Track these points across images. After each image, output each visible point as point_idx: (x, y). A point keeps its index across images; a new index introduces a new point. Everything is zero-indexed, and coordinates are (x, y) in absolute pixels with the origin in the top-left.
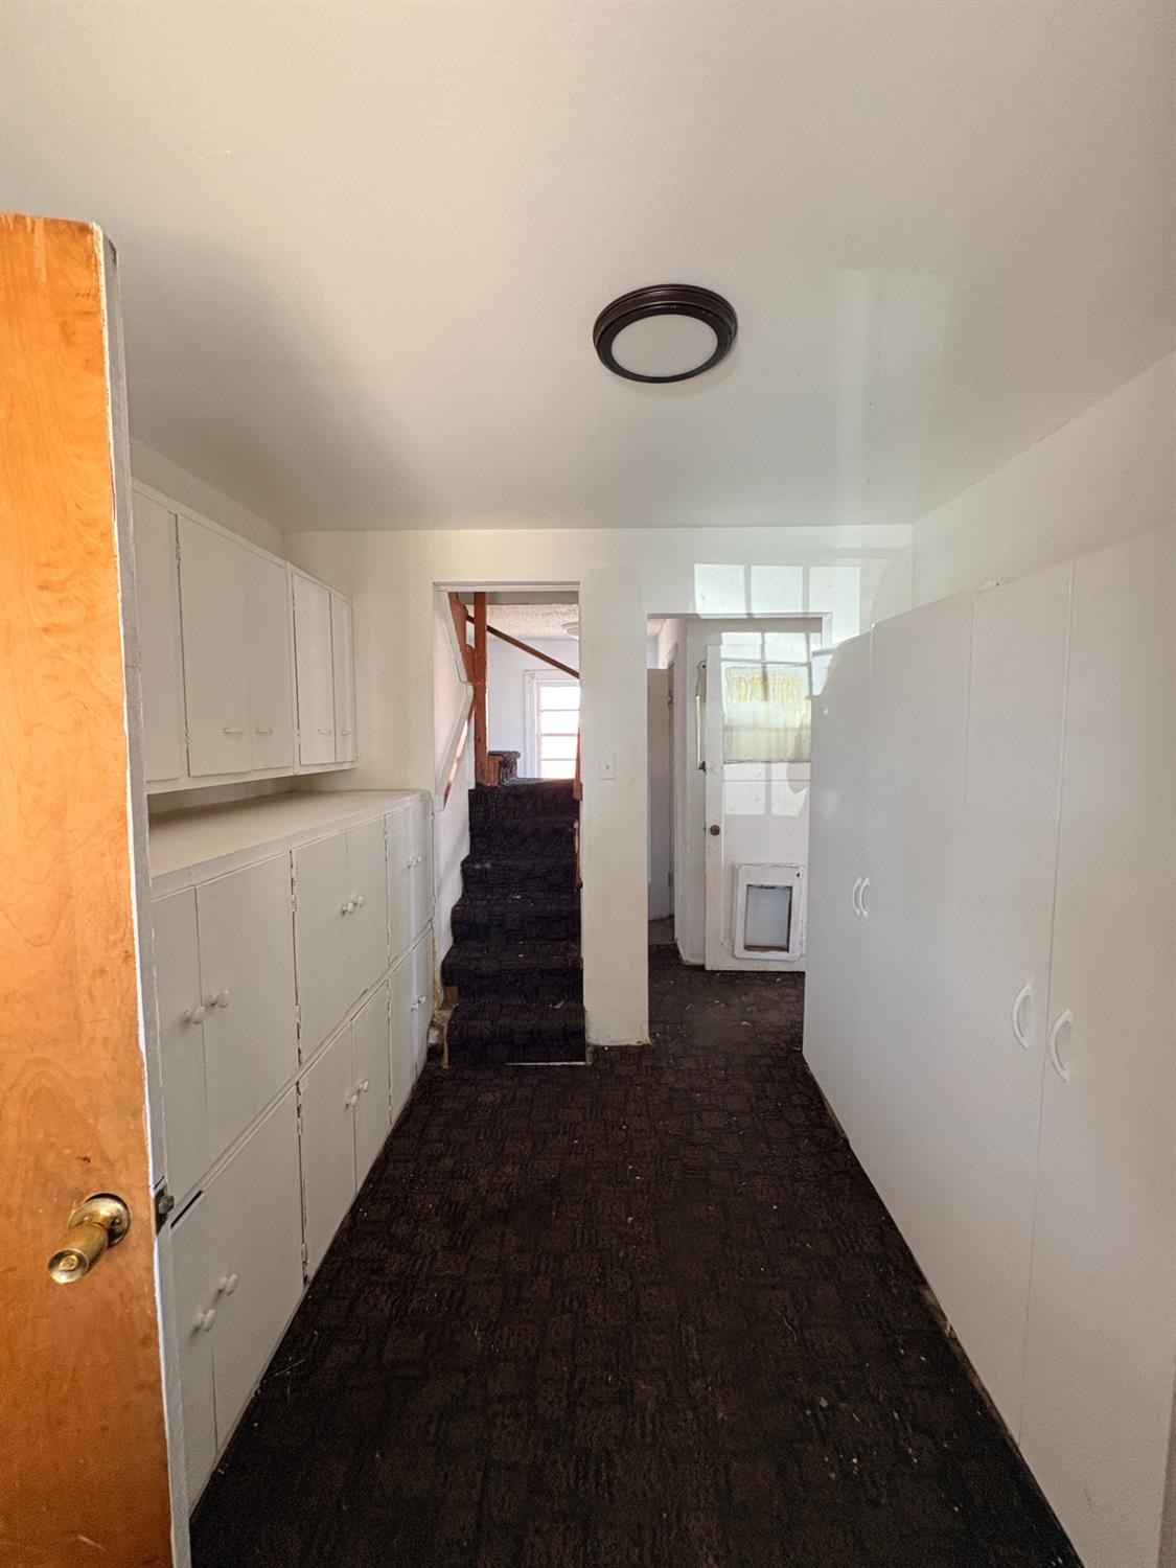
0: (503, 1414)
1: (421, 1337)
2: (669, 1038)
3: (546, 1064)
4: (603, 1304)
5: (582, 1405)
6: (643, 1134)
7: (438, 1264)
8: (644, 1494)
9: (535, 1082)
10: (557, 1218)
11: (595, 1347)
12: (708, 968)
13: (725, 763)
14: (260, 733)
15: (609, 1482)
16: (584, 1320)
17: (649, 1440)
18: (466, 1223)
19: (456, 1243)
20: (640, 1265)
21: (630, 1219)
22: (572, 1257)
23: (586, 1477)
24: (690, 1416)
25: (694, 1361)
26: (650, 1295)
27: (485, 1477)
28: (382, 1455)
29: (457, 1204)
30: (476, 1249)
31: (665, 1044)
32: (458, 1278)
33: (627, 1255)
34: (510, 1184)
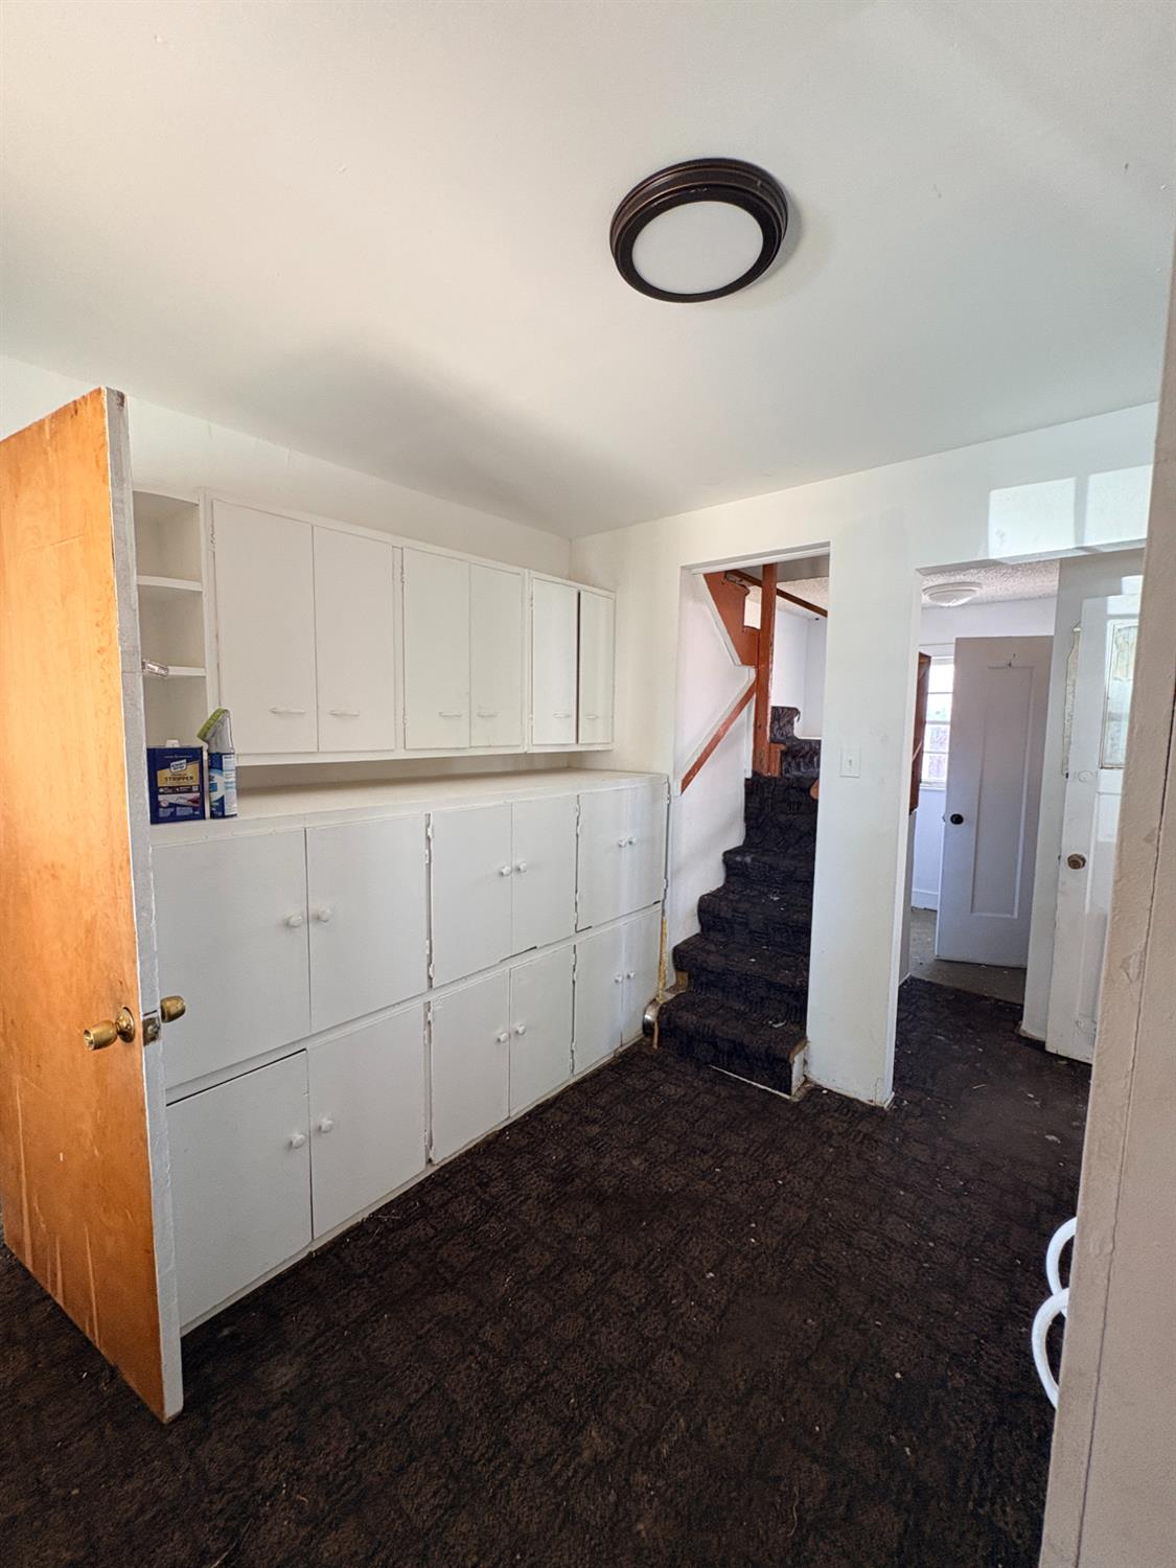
0: (476, 1358)
1: (473, 1254)
2: (917, 1112)
3: (749, 1082)
4: (621, 1332)
5: (533, 1403)
6: (796, 1199)
7: (524, 1208)
8: (519, 1522)
9: (724, 1094)
10: (644, 1230)
11: (583, 1364)
12: (1050, 1048)
13: (1102, 768)
14: (483, 716)
15: (501, 1485)
16: (593, 1334)
17: (560, 1483)
18: (568, 1188)
19: (549, 1199)
20: (683, 1324)
21: (711, 1275)
22: (629, 1272)
23: (490, 1461)
24: (612, 1498)
25: (659, 1453)
26: (671, 1359)
27: (428, 1392)
28: (389, 1318)
29: (575, 1167)
30: (560, 1212)
31: (906, 1117)
32: (529, 1228)
33: (679, 1306)
34: (628, 1176)
